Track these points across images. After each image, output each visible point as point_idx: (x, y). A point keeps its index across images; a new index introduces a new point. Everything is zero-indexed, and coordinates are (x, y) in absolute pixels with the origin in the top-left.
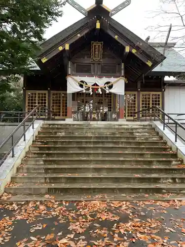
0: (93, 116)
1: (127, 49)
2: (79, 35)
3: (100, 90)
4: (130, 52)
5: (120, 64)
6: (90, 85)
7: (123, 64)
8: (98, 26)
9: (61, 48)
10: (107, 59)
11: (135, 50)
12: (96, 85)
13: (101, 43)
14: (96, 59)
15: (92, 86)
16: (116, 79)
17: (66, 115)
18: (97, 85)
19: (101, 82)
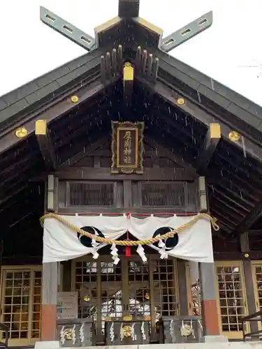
0: (123, 332)
1: (215, 131)
2: (75, 99)
3: (141, 251)
4: (223, 141)
5: (193, 182)
6: (111, 237)
7: (202, 180)
8: (129, 73)
9: (22, 133)
10: (156, 167)
11: (236, 134)
12: (128, 236)
13: (140, 127)
14: (127, 169)
15: (118, 239)
16: (186, 220)
17: (35, 335)
18: (133, 238)
19: (144, 229)
